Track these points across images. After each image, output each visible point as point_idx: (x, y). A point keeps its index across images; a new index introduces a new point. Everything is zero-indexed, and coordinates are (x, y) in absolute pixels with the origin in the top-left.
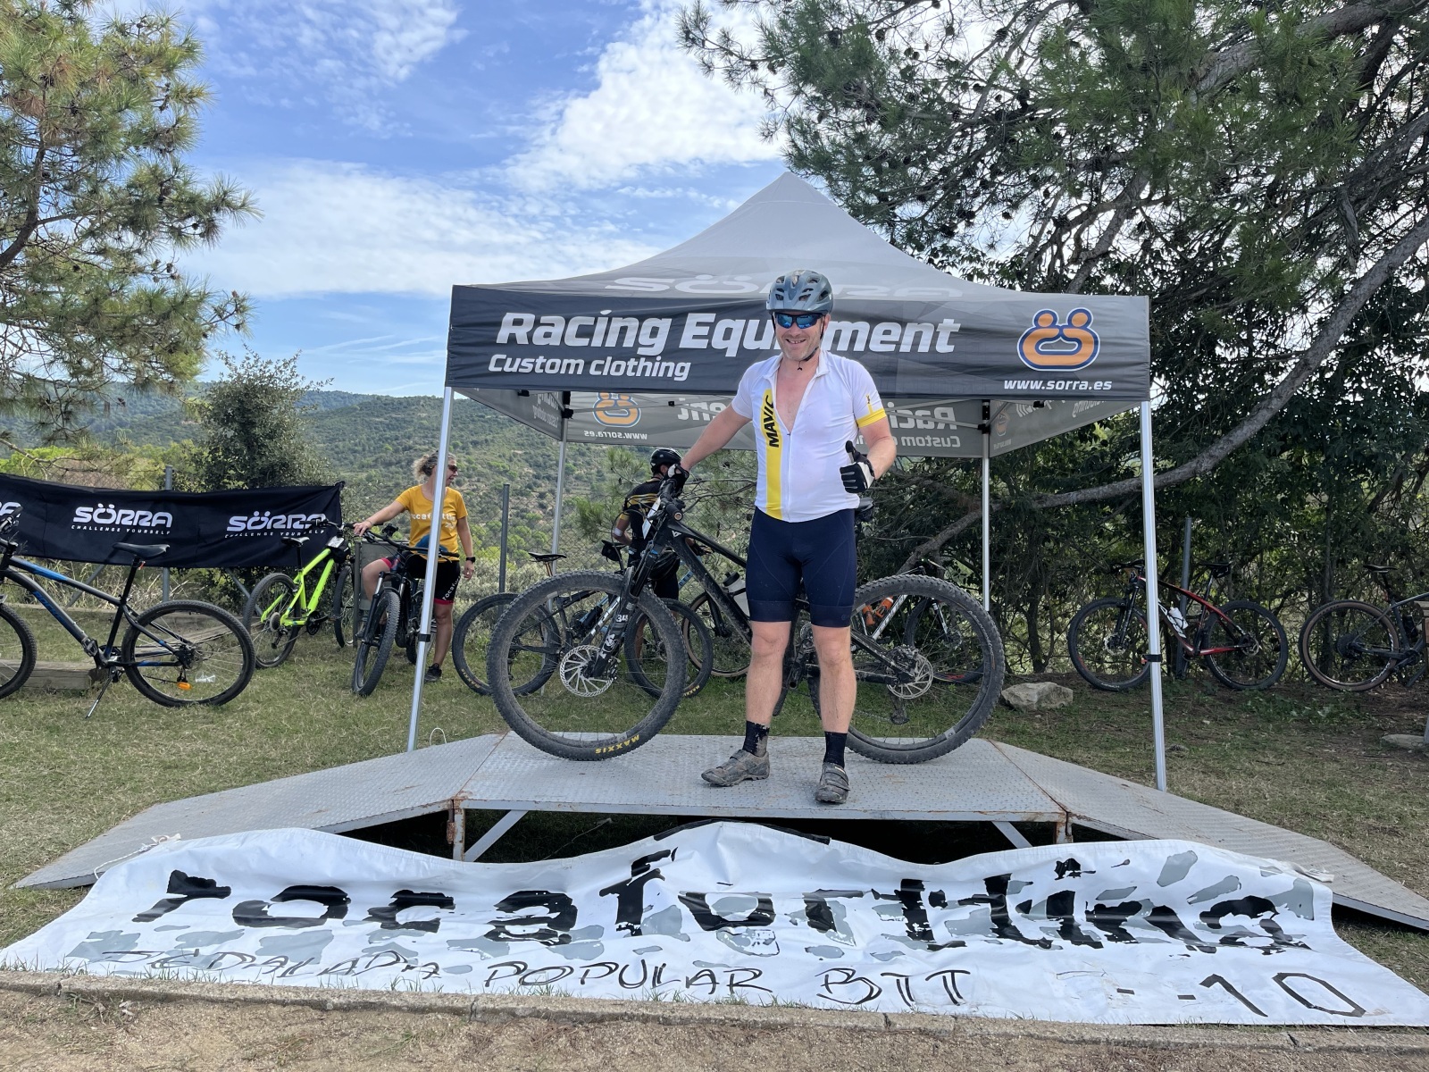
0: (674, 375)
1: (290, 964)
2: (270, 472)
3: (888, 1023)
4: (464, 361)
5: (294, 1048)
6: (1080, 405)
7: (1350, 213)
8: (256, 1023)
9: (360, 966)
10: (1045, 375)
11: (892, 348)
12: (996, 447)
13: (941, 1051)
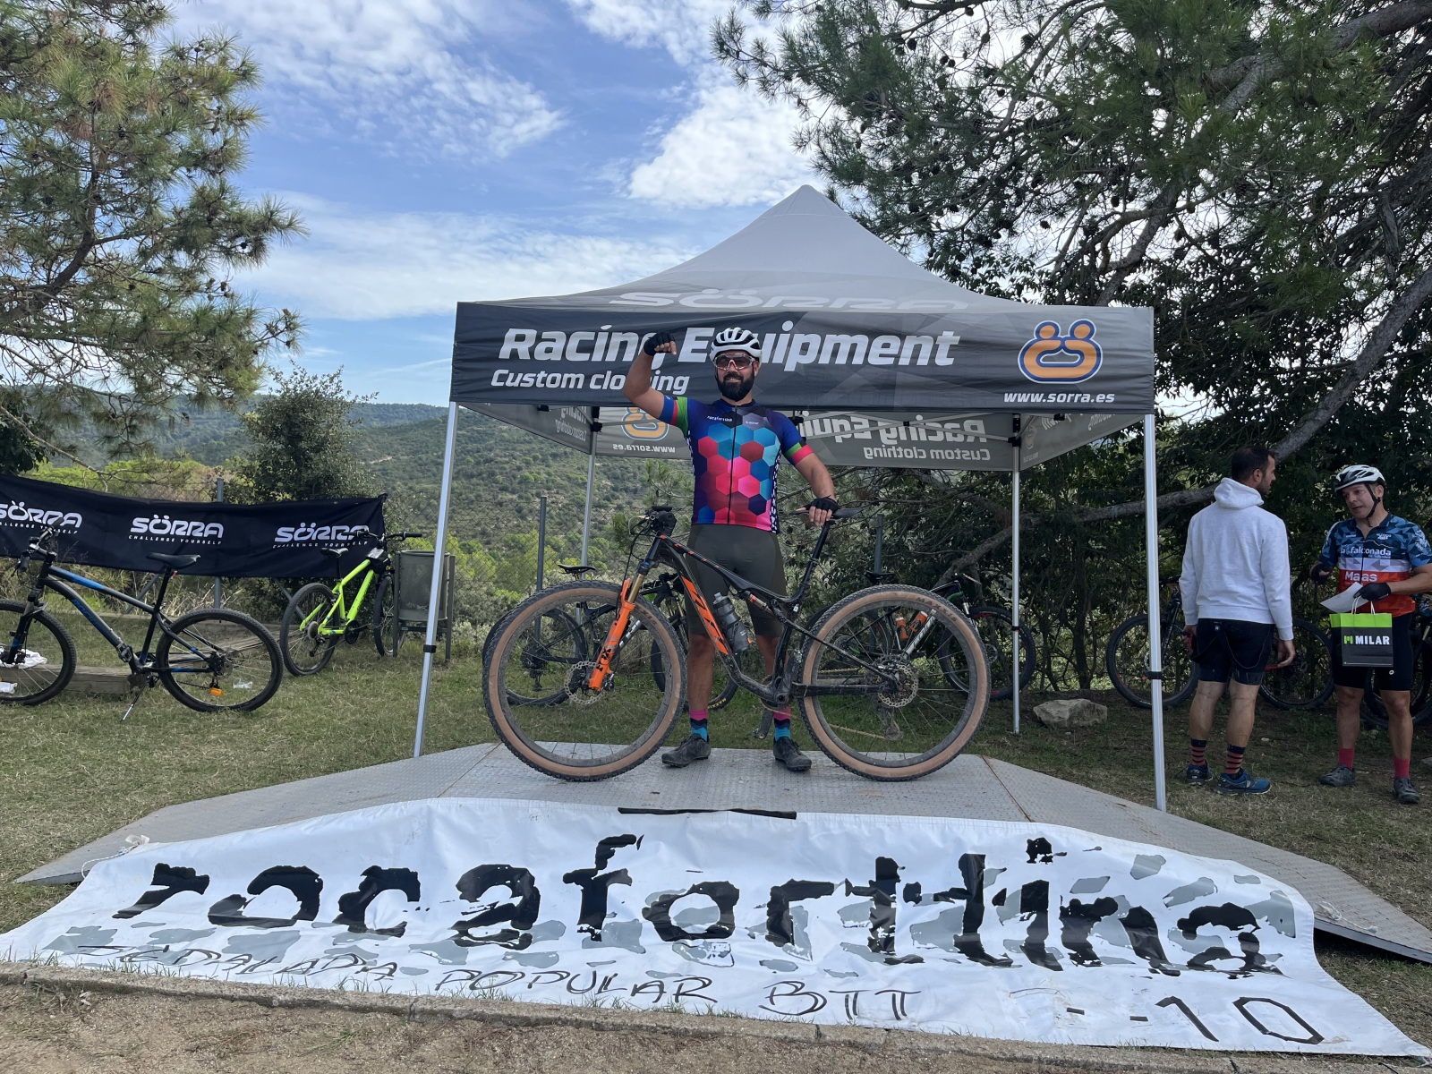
0: (673, 389)
1: (253, 962)
2: (315, 485)
3: (819, 1034)
4: (467, 376)
5: (236, 1043)
6: (1096, 419)
7: (1390, 220)
8: (205, 1016)
9: (318, 967)
10: (1045, 387)
11: (890, 361)
12: (1025, 460)
13: (868, 1063)
